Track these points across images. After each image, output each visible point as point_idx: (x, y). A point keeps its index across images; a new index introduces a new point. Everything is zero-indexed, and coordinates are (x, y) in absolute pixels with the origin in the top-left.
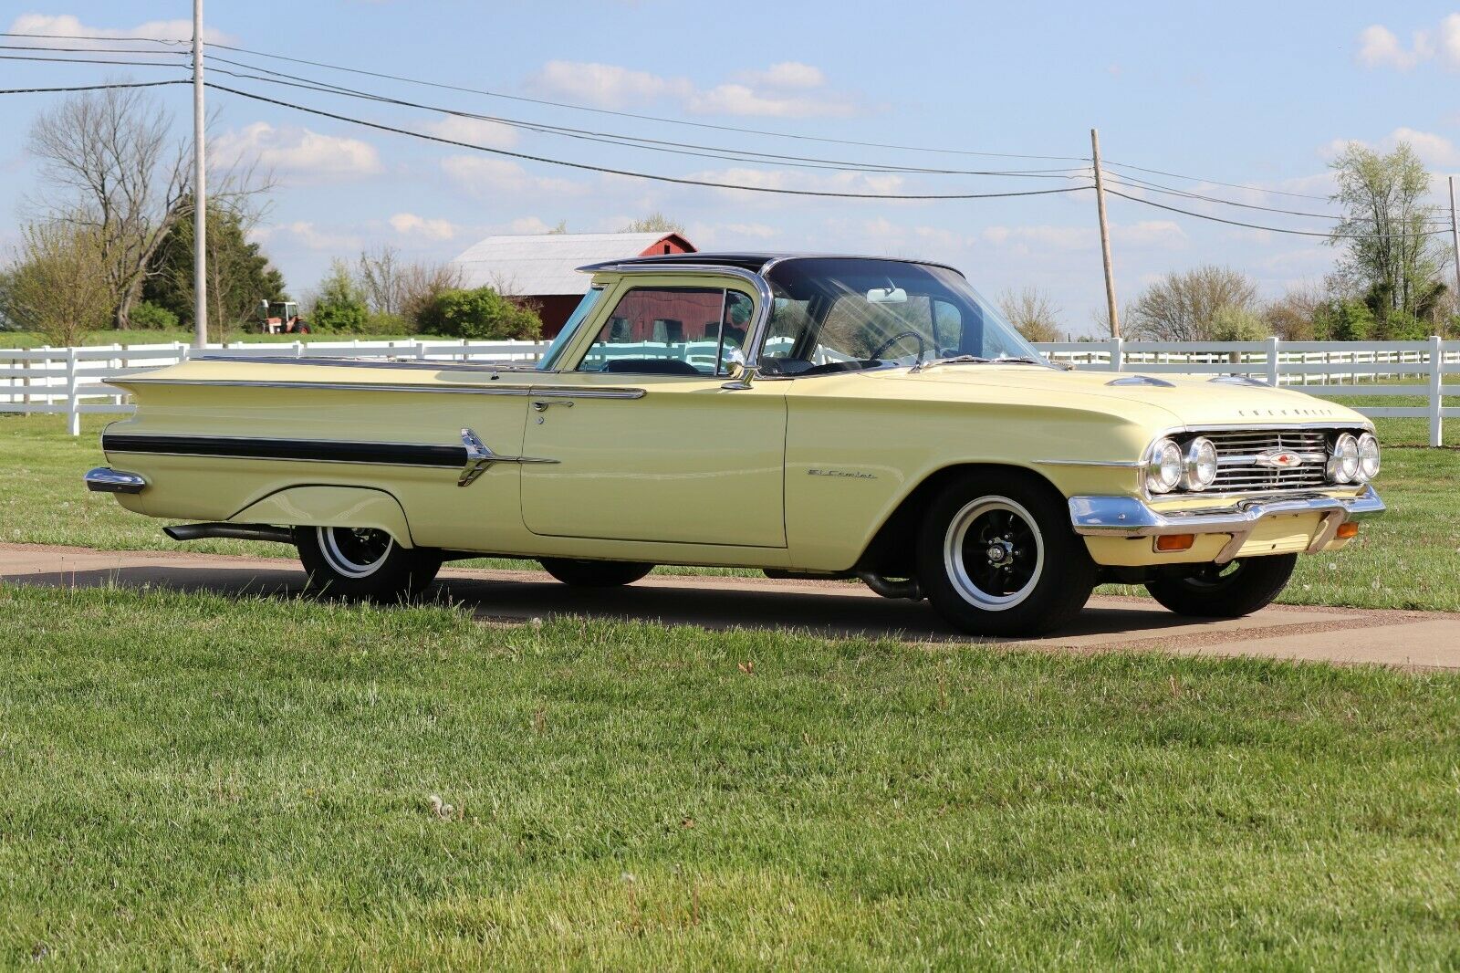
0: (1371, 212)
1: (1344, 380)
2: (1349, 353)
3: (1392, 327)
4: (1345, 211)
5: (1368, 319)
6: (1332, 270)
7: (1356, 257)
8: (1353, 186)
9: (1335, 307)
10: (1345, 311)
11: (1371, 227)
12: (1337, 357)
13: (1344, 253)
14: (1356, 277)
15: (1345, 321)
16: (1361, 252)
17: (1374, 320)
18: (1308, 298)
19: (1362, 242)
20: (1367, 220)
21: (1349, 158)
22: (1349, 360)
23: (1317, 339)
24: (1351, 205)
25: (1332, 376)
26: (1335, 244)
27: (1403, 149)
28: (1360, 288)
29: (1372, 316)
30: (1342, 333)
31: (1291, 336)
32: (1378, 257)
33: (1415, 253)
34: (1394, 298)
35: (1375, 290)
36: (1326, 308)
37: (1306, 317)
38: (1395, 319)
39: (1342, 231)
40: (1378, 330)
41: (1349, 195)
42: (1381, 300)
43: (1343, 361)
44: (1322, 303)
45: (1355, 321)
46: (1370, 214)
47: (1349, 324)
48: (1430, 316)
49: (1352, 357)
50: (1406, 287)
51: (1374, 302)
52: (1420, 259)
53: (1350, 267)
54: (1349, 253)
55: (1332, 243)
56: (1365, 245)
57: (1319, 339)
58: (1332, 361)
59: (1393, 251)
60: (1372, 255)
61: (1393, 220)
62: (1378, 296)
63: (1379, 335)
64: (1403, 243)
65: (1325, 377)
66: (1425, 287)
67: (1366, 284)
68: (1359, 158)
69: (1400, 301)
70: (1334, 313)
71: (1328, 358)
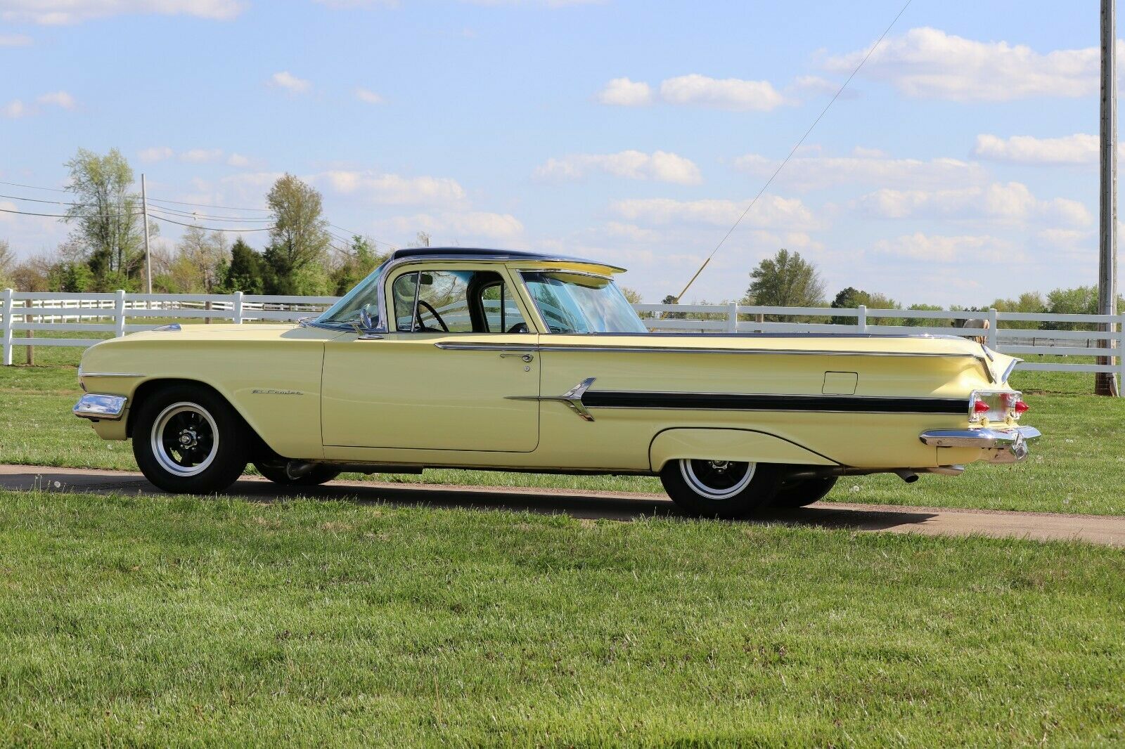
0: (95, 198)
1: (55, 321)
2: (59, 301)
3: (108, 283)
4: (76, 198)
5: (90, 277)
6: (65, 240)
7: (84, 231)
8: (83, 180)
9: (65, 268)
10: (73, 272)
11: (95, 210)
12: (50, 304)
13: (75, 228)
14: (84, 246)
15: (72, 278)
16: (88, 227)
17: (95, 277)
18: (46, 261)
19: (89, 219)
20: (92, 205)
21: (79, 159)
22: (59, 307)
23: (51, 291)
24: (81, 193)
25: (46, 318)
26: (68, 222)
27: (114, 152)
28: (86, 254)
29: (92, 274)
30: (71, 287)
31: (32, 288)
32: (101, 232)
33: (128, 227)
34: (111, 261)
35: (96, 256)
36: (59, 268)
37: (44, 274)
38: (111, 278)
39: (73, 212)
40: (98, 285)
41: (80, 185)
42: (101, 263)
43: (55, 307)
44: (56, 265)
45: (79, 278)
46: (94, 200)
47: (76, 279)
48: (138, 275)
49: (61, 304)
50: (120, 254)
51: (96, 264)
52: (131, 233)
53: (79, 239)
54: (79, 228)
55: (66, 221)
56: (91, 222)
57: (52, 291)
58: (45, 307)
59: (111, 227)
60: (96, 230)
61: (111, 205)
62: (98, 260)
63: (98, 288)
64: (118, 221)
65: (41, 318)
66: (135, 254)
67: (91, 251)
68: (87, 159)
69: (115, 264)
70: (64, 272)
71: (43, 305)
